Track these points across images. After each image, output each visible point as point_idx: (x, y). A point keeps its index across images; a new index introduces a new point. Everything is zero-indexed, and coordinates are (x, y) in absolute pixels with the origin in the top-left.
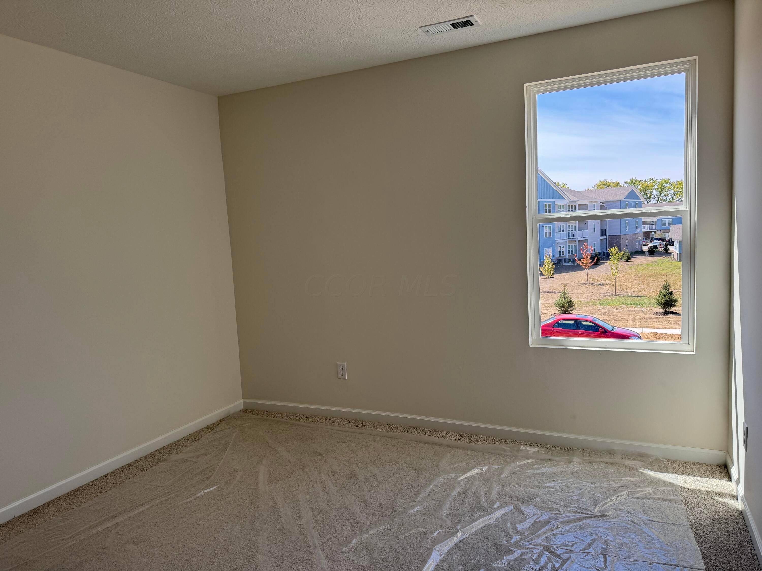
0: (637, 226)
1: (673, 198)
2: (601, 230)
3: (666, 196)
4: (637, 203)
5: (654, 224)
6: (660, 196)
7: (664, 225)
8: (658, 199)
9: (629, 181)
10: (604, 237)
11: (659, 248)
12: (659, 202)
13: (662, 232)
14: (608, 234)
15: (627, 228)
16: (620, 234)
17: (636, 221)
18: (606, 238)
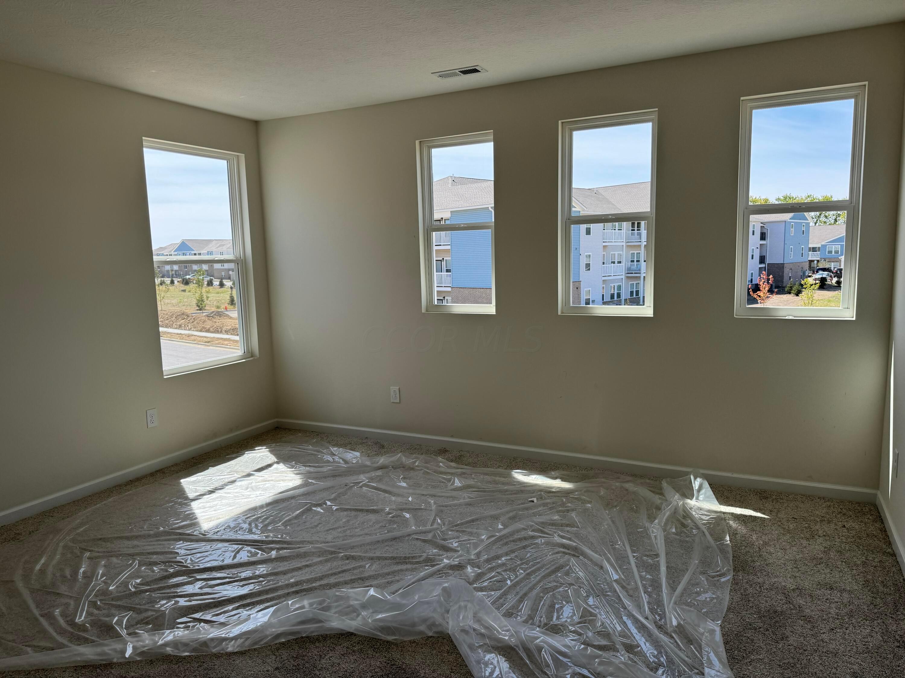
0: (802, 253)
1: (836, 220)
2: (760, 256)
3: (826, 217)
4: (804, 224)
5: (816, 251)
6: (819, 217)
7: (830, 252)
8: (817, 220)
9: (782, 198)
10: (763, 266)
11: (828, 280)
12: (817, 224)
13: (827, 261)
14: (768, 261)
15: (791, 255)
16: (783, 263)
17: (802, 247)
18: (765, 267)
